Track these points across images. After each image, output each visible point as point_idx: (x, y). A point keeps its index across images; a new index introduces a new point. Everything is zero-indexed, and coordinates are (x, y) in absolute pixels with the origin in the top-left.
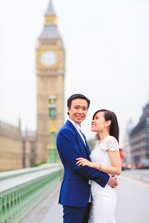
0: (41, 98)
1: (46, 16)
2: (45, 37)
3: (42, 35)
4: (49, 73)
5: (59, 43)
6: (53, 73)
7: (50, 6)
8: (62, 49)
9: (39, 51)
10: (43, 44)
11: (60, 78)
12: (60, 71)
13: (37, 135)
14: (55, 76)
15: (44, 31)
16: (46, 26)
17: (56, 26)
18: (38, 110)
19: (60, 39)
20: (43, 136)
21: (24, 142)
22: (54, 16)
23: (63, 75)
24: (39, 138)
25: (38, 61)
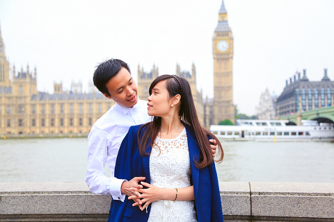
0: (217, 75)
1: (220, 14)
2: (220, 30)
3: (217, 28)
4: (223, 56)
5: (230, 34)
6: (226, 56)
7: (223, 6)
8: (232, 39)
9: (215, 40)
10: (218, 35)
11: (230, 60)
12: (230, 56)
13: (214, 102)
14: (228, 59)
15: (219, 25)
16: (219, 22)
17: (227, 21)
18: (215, 84)
19: (230, 31)
20: (218, 102)
21: (205, 106)
22: (226, 13)
23: (232, 58)
24: (216, 103)
25: (215, 48)
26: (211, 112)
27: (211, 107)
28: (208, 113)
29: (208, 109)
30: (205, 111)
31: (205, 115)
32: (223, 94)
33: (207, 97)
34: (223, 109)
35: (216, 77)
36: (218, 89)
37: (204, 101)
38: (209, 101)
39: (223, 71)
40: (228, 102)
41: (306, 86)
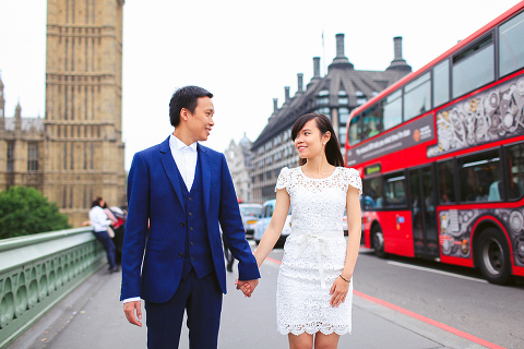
0: (56, 33)
26: (34, 165)
27: (34, 145)
28: (21, 166)
29: (21, 152)
30: (11, 161)
31: (11, 176)
32: (79, 100)
33: (18, 110)
34: (78, 154)
35: (54, 41)
36: (60, 82)
37: (10, 126)
38: (25, 126)
39: (81, 22)
40: (97, 128)
41: (348, 84)
